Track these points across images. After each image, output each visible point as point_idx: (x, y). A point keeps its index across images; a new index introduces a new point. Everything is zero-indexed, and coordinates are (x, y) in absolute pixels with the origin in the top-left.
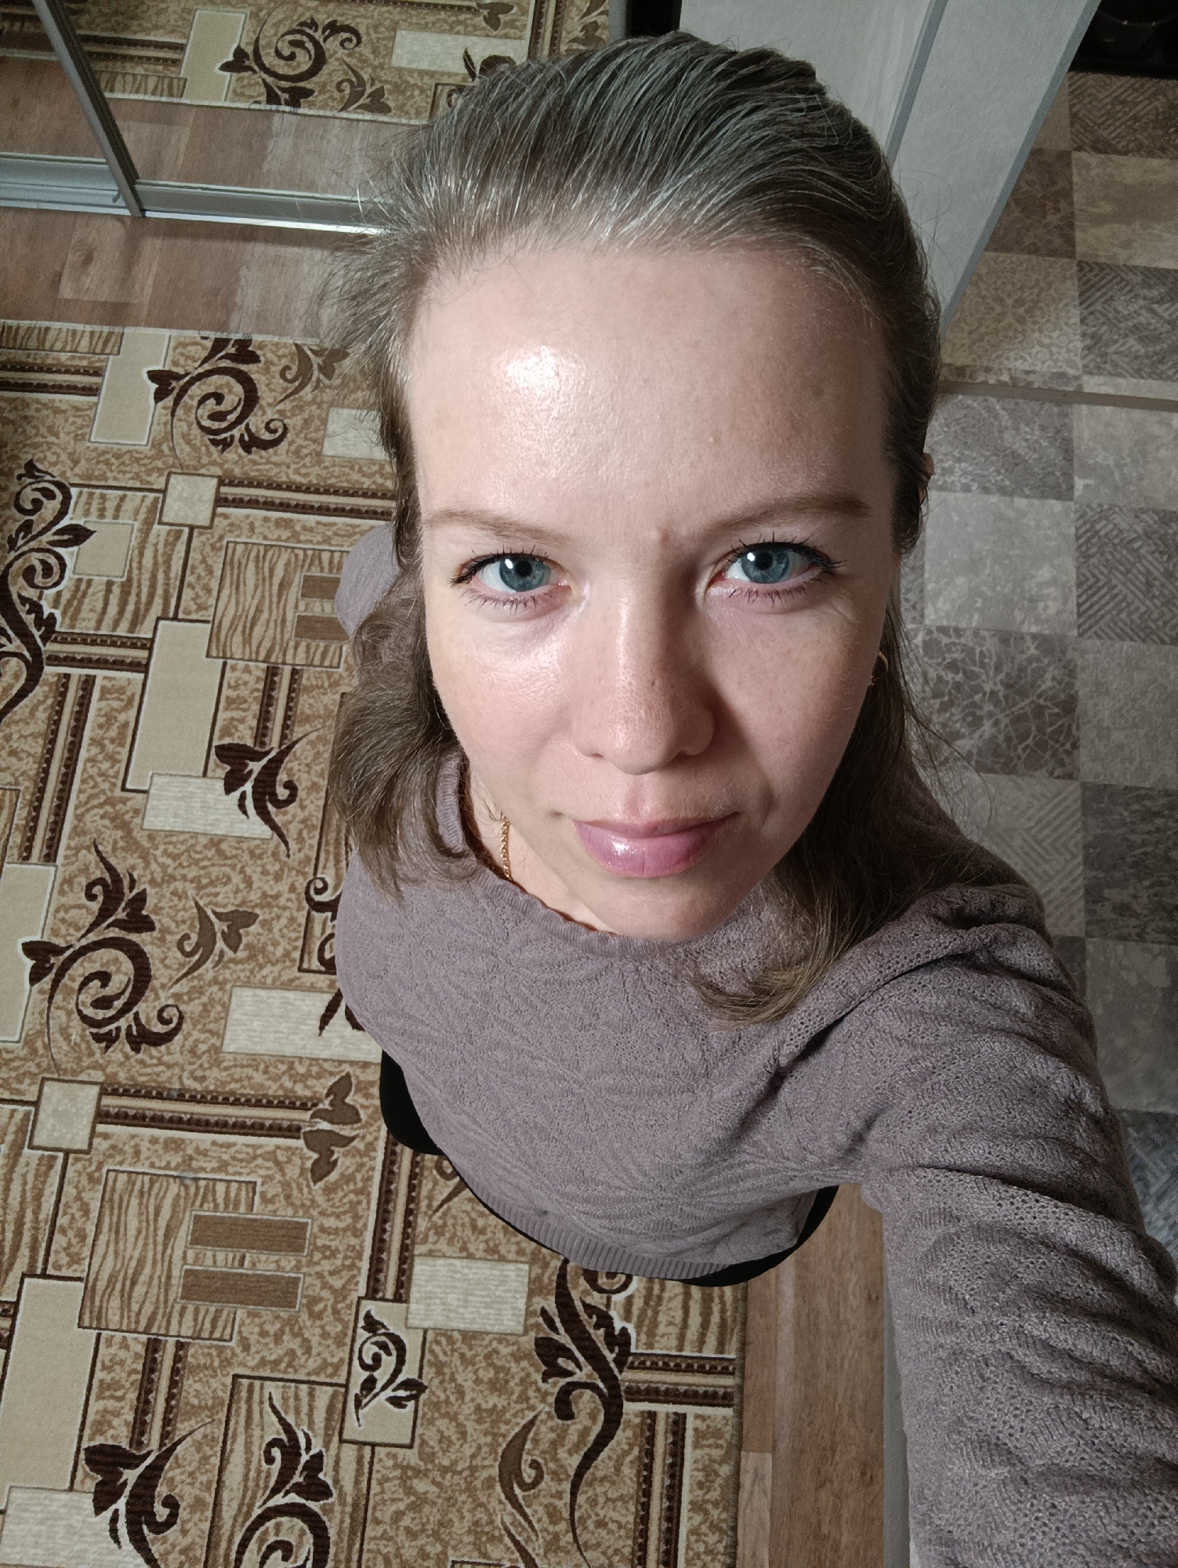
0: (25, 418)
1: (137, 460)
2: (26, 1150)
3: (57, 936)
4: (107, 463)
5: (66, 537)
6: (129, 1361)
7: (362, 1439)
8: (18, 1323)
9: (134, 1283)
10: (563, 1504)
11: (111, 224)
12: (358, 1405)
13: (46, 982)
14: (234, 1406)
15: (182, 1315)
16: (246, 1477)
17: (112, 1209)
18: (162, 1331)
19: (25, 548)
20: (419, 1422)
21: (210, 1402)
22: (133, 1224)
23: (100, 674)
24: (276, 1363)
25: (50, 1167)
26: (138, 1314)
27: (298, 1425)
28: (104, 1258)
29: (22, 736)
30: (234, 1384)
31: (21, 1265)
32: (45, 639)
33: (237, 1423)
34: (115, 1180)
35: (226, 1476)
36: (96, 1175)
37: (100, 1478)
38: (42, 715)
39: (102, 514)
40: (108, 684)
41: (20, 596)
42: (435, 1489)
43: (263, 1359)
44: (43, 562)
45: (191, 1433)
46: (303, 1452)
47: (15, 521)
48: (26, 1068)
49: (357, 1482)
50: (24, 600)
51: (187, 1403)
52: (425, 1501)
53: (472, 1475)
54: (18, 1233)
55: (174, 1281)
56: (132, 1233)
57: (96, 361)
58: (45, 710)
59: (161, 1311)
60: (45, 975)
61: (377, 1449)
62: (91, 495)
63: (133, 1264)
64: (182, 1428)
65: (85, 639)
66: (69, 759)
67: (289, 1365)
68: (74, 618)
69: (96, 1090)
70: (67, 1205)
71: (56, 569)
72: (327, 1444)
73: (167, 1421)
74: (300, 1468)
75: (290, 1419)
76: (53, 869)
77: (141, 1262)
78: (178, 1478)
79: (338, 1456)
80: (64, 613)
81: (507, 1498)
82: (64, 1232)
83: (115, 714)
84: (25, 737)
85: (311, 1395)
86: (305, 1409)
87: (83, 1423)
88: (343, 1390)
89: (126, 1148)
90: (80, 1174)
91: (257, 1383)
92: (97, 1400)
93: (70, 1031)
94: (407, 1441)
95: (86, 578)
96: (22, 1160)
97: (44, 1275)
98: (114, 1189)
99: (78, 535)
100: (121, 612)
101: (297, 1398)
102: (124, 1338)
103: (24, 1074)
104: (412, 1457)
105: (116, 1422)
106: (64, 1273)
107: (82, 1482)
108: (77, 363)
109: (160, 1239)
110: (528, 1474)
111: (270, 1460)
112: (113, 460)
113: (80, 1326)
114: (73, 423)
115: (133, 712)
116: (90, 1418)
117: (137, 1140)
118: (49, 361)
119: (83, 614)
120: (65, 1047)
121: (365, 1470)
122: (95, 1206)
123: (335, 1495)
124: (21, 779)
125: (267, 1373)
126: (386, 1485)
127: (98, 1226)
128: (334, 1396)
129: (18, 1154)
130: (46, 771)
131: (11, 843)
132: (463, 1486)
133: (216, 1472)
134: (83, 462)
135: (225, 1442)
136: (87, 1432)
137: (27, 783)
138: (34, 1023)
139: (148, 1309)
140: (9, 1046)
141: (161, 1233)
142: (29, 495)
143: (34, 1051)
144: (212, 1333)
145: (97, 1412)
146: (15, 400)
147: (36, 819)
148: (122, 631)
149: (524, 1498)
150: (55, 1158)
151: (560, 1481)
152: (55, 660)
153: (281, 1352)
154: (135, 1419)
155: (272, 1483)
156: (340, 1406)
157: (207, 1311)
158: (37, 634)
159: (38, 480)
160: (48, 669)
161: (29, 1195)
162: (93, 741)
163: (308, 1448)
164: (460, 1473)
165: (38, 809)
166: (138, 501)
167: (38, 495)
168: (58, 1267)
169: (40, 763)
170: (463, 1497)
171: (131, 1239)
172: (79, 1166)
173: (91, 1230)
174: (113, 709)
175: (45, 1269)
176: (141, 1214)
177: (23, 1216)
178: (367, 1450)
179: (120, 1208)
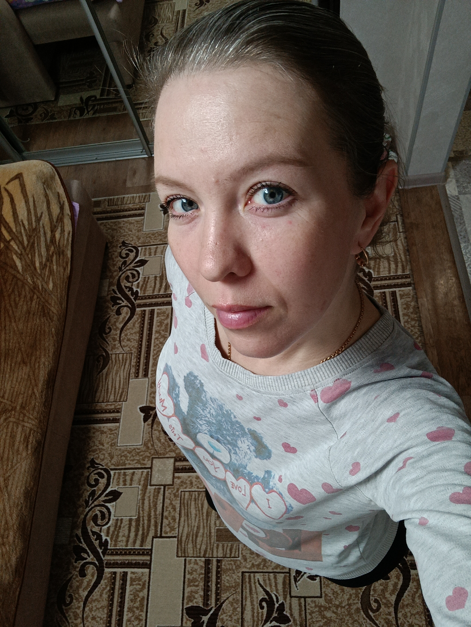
0: (120, 227)
1: (160, 235)
2: (149, 487)
3: (151, 403)
4: (150, 237)
5: (139, 264)
6: (199, 570)
7: (299, 595)
8: (153, 557)
9: (197, 537)
10: (392, 617)
11: (141, 161)
12: (296, 581)
13: (150, 421)
14: (244, 585)
15: (217, 548)
16: (253, 616)
17: (184, 507)
18: (211, 556)
19: (125, 270)
20: (323, 586)
21: (234, 584)
22: (193, 511)
23: (156, 308)
24: (258, 565)
25: (159, 492)
26: (200, 549)
27: (272, 591)
28: (184, 527)
29: (131, 334)
30: (242, 575)
31: (152, 533)
32: (135, 299)
33: (246, 592)
34: (184, 495)
35: (245, 616)
36: (177, 494)
37: (193, 620)
38: (137, 325)
39: (150, 255)
40: (159, 311)
41: (125, 286)
42: (335, 615)
43: (253, 564)
44: (131, 273)
45: (228, 598)
46: (276, 603)
47: (121, 261)
48: (146, 455)
49: (300, 615)
50: (126, 287)
51: (224, 586)
52: (331, 620)
53: (349, 608)
54: (149, 520)
55: (213, 534)
56: (193, 516)
57: (142, 205)
58: (138, 323)
59: (209, 547)
60: (149, 418)
61: (307, 599)
62: (146, 249)
63: (195, 529)
64: (224, 596)
65: (149, 297)
66: (148, 339)
67: (264, 566)
68: (145, 290)
69: (172, 460)
70: (167, 507)
71: (136, 275)
72: (285, 598)
73: (217, 594)
74: (275, 610)
75: (268, 589)
76: (147, 379)
77: (198, 528)
78: (225, 618)
79: (290, 604)
80: (141, 290)
81: (367, 617)
82: (167, 518)
83: (163, 321)
84: (132, 334)
85: (275, 578)
86: (273, 584)
87: (183, 598)
88: (288, 575)
89: (187, 482)
90: (170, 494)
91: (252, 575)
92: (188, 587)
93: (161, 438)
94: (319, 595)
95: (147, 276)
96: (148, 491)
97: (161, 537)
98: (184, 499)
99: (143, 263)
100: (161, 286)
101: (269, 580)
102: (196, 560)
103: (145, 457)
104: (322, 601)
105: (196, 596)
106: (169, 535)
107: (186, 623)
108: (135, 207)
109: (205, 517)
110: (374, 605)
111: (262, 608)
112: (152, 236)
113: (177, 557)
114: (137, 226)
115: (169, 320)
116: (186, 595)
117: (191, 478)
118: (126, 208)
119: (148, 289)
120: (160, 445)
121: (303, 609)
122: (178, 506)
123: (292, 621)
124: (132, 349)
125: (256, 570)
126: (313, 615)
127: (180, 514)
128: (285, 577)
129: (146, 488)
130: (141, 345)
131: (131, 372)
132: (346, 613)
133: (240, 615)
134: (142, 238)
135: (242, 601)
136: (185, 601)
137: (135, 350)
138: (147, 436)
139: (204, 547)
140: (138, 447)
141: (205, 514)
142: (124, 252)
143: (148, 448)
144: (231, 555)
145: (188, 592)
146: (115, 222)
147: (139, 362)
148: (162, 292)
149: (374, 616)
150: (160, 489)
151: (389, 607)
152: (140, 306)
153: (260, 561)
154: (204, 594)
155: (264, 618)
156: (288, 581)
157: (227, 546)
158: (132, 298)
159: (127, 247)
160: (137, 309)
161: (151, 504)
162: (156, 332)
163: (277, 601)
164: (344, 607)
165: (139, 359)
166: (162, 248)
167: (127, 252)
168: (166, 533)
169: (139, 342)
170: (347, 618)
171: (193, 519)
172: (170, 491)
173: (177, 516)
174: (162, 320)
175: (161, 534)
176: (196, 508)
177: (150, 514)
178: (303, 600)
179: (188, 506)
